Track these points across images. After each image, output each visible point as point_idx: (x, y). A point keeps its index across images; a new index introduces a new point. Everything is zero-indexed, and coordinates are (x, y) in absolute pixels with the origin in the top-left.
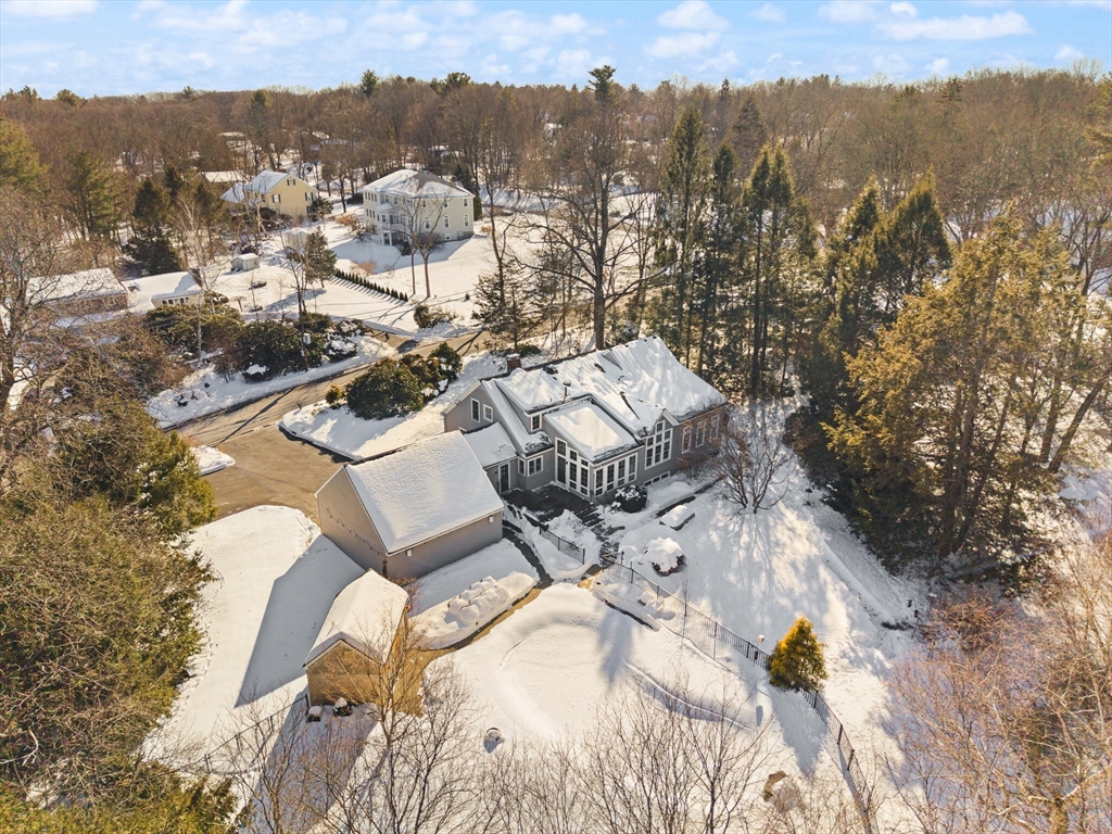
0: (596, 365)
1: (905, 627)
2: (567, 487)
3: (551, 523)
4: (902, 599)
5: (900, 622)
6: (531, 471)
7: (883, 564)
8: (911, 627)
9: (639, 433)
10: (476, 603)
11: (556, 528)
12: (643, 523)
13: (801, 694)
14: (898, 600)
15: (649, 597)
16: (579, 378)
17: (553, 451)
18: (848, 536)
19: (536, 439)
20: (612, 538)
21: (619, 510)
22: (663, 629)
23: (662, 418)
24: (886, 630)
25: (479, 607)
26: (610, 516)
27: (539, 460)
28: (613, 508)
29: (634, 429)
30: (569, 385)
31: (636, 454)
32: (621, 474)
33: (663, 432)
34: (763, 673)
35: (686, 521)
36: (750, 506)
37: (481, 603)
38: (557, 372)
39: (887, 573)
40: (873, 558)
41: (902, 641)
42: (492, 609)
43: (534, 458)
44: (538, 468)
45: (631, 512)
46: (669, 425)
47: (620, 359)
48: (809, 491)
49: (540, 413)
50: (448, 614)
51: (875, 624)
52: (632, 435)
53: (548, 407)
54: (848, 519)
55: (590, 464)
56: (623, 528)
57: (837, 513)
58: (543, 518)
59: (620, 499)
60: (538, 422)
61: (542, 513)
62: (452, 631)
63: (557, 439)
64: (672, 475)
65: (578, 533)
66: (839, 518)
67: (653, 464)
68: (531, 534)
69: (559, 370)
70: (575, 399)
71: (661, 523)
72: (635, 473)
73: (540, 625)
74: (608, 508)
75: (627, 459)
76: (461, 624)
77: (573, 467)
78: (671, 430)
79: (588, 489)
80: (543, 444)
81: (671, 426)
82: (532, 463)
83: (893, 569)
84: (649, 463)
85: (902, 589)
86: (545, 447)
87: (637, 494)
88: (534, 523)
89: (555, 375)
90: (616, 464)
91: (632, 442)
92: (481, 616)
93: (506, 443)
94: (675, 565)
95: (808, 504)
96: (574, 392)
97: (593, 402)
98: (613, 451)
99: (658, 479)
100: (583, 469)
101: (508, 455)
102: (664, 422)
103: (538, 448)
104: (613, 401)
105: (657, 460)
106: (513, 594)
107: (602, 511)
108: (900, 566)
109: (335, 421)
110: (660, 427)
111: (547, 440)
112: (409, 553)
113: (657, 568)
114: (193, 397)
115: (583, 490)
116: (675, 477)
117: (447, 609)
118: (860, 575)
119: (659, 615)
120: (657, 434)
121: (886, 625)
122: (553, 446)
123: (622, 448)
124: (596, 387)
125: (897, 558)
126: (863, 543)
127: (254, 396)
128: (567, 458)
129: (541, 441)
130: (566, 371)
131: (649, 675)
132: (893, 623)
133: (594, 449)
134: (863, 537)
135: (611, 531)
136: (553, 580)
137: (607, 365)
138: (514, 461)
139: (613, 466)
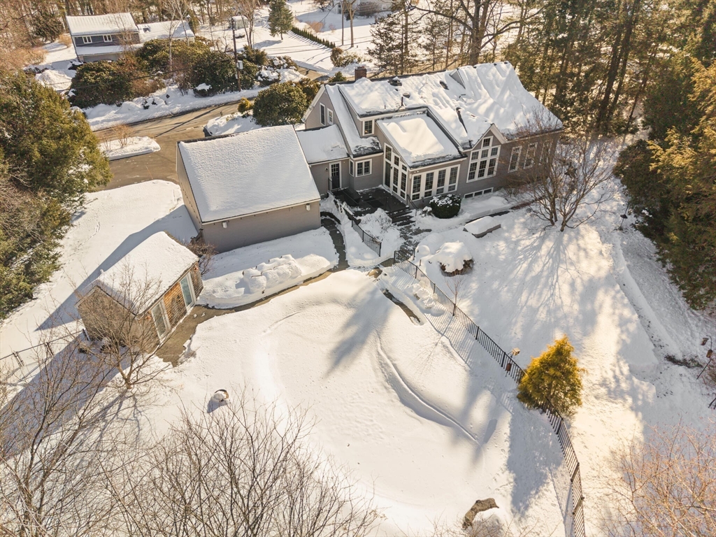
0: (441, 83)
1: (692, 364)
2: (391, 191)
3: (363, 218)
4: (697, 335)
5: (688, 358)
6: (360, 172)
7: (685, 295)
8: (699, 365)
9: (463, 145)
10: (266, 275)
11: (366, 223)
12: (450, 228)
13: (545, 417)
14: (692, 335)
15: (425, 293)
16: (420, 92)
17: (382, 156)
18: (654, 264)
19: (367, 143)
20: (415, 238)
21: (429, 214)
22: (427, 324)
23: (490, 133)
24: (670, 364)
25: (268, 279)
26: (421, 219)
27: (367, 164)
28: (425, 212)
29: (459, 141)
30: (408, 96)
31: (459, 166)
32: (441, 182)
33: (490, 148)
34: (514, 385)
35: (490, 231)
36: (558, 225)
37: (270, 276)
38: (401, 84)
39: (687, 306)
40: (675, 289)
41: (684, 379)
42: (281, 283)
43: (363, 160)
44: (367, 170)
45: (440, 218)
46: (496, 142)
47: (465, 79)
48: (624, 217)
49: (372, 118)
50: (242, 280)
51: (657, 355)
52: (456, 146)
53: (382, 113)
54: (658, 246)
55: (408, 169)
56: (430, 231)
57: (647, 240)
58: (357, 214)
59: (433, 205)
60: (371, 127)
61: (359, 209)
62: (239, 296)
63: (386, 144)
64: (495, 191)
65: (385, 229)
66: (650, 246)
67: (476, 178)
68: (346, 226)
69: (403, 83)
70: (409, 109)
71: (465, 230)
72: (456, 184)
73: (318, 303)
74: (420, 212)
75: (448, 170)
76: (248, 292)
77: (396, 171)
78: (499, 147)
79: (405, 193)
80: (373, 148)
81: (499, 143)
82: (360, 165)
83: (694, 302)
84: (472, 176)
85: (700, 324)
86: (374, 151)
87: (450, 202)
88: (350, 217)
89: (398, 87)
90: (436, 173)
91: (455, 153)
92: (268, 287)
93: (339, 144)
94: (460, 267)
95: (621, 229)
96: (409, 103)
97: (429, 115)
98: (434, 159)
99: (480, 193)
100: (403, 174)
101: (339, 155)
102: (492, 138)
103: (367, 151)
104: (447, 114)
105: (481, 174)
106: (305, 272)
107: (416, 215)
108: (703, 301)
109: (239, 126)
110: (487, 142)
111: (377, 145)
112: (225, 225)
113: (443, 268)
114: (154, 103)
115: (402, 194)
116: (497, 193)
117: (242, 276)
118: (656, 304)
119: (427, 310)
120: (483, 149)
121: (671, 359)
122: (383, 152)
123: (444, 157)
124: (435, 101)
125: (702, 292)
126: (669, 272)
127: (197, 107)
128: (392, 163)
129: (371, 146)
130: (408, 84)
131: (395, 365)
132: (679, 357)
133: (414, 155)
134: (670, 266)
135: (418, 232)
136: (349, 266)
137: (452, 84)
138: (345, 162)
139: (432, 174)
